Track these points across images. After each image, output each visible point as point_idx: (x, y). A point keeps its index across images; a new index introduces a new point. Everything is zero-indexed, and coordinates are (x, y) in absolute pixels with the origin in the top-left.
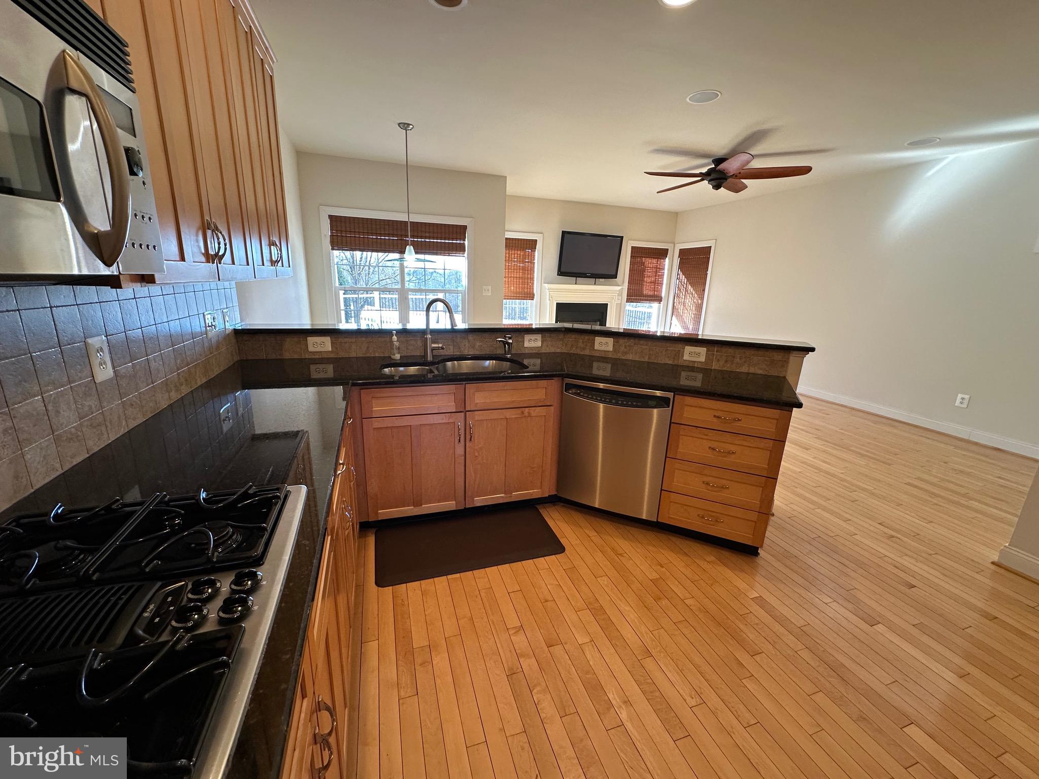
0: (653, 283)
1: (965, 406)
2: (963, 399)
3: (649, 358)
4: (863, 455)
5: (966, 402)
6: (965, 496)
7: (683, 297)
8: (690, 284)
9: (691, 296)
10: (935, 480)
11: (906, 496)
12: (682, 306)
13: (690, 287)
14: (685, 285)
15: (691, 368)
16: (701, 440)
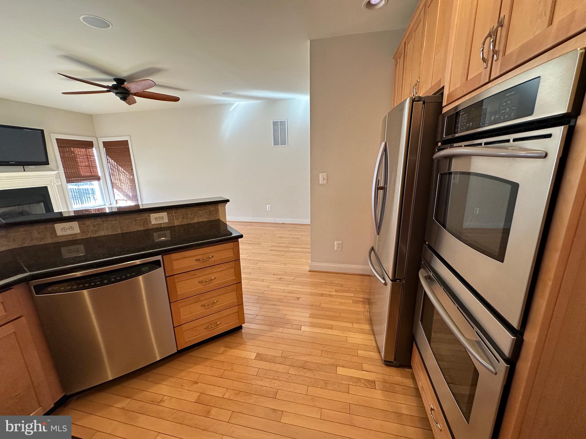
0: (88, 166)
1: (270, 210)
2: (269, 207)
3: (121, 231)
4: (250, 244)
5: (270, 208)
6: (287, 247)
7: (118, 175)
8: (120, 165)
9: (124, 174)
10: (277, 244)
11: (273, 257)
12: (119, 181)
13: (120, 168)
14: (116, 167)
15: (160, 229)
16: (192, 280)
